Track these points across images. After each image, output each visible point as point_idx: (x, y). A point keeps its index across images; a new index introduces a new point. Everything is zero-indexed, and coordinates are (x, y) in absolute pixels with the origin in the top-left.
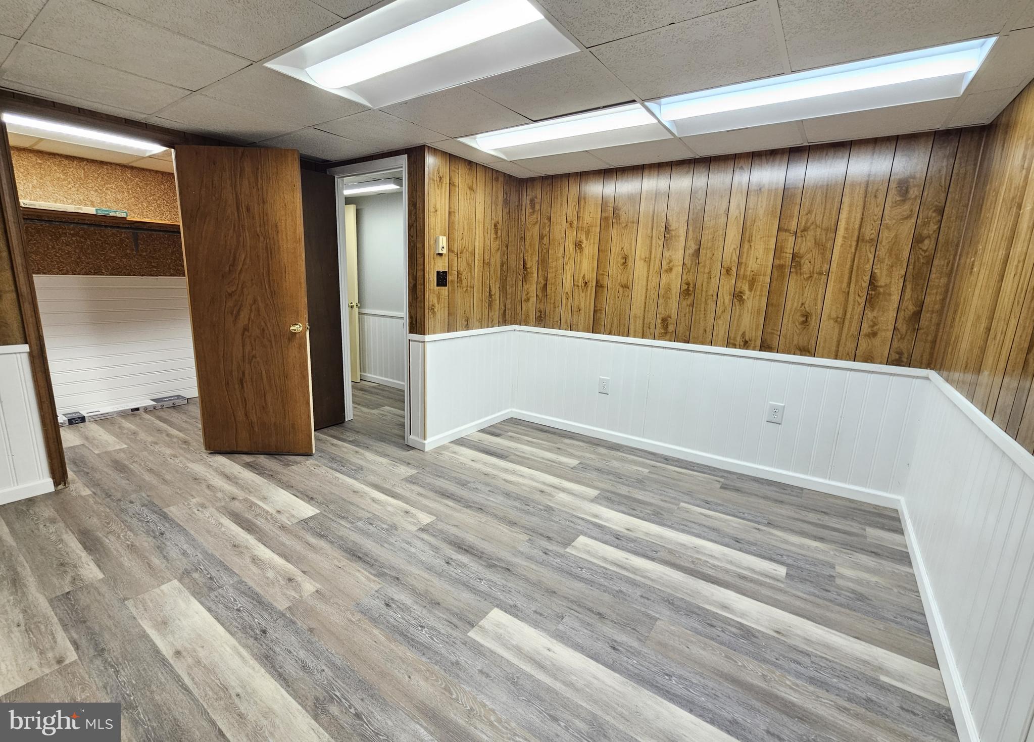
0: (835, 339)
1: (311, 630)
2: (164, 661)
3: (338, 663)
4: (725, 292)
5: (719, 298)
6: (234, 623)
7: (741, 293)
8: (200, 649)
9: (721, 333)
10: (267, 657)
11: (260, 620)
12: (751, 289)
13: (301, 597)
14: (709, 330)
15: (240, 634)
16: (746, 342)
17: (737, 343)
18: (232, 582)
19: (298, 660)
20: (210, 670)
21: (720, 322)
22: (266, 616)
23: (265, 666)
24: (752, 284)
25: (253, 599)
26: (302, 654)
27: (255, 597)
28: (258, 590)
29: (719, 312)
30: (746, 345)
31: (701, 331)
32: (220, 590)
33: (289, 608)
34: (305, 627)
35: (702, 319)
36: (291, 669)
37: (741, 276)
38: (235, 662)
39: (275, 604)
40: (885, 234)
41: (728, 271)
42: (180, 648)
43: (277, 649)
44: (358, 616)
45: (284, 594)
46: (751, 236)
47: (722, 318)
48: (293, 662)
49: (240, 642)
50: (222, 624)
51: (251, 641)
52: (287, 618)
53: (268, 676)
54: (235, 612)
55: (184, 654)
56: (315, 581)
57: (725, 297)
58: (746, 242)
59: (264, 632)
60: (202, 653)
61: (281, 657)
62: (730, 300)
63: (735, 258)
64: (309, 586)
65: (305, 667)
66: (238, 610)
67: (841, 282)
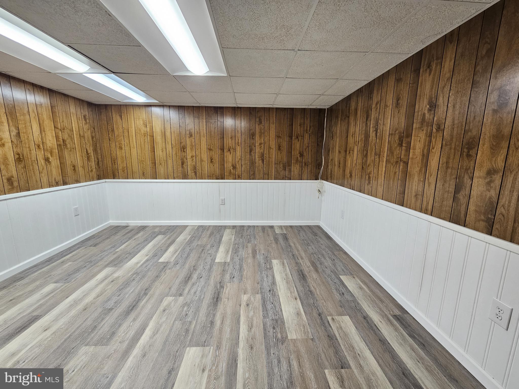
0: (84, 174)
1: (258, 283)
2: (300, 299)
3: (260, 273)
4: (40, 159)
5: (38, 162)
6: (276, 299)
7: (48, 158)
8: (289, 296)
9: (45, 181)
10: (274, 284)
11: (268, 295)
12: (52, 156)
13: (251, 295)
14: (38, 180)
15: (277, 294)
16: (57, 183)
17: (54, 184)
18: (267, 319)
19: (267, 279)
20: (289, 289)
21: (43, 175)
22: (266, 296)
23: (275, 282)
24: (51, 153)
25: (265, 305)
26: (265, 279)
27: (264, 306)
28: (261, 308)
29: (41, 169)
30: (57, 184)
31: (35, 182)
32: (274, 318)
33: (258, 294)
34: (259, 285)
35: (33, 175)
36: (270, 278)
37: (46, 150)
38: (282, 287)
39: (260, 298)
40: (85, 135)
41: (39, 146)
42: (295, 300)
43: (270, 284)
44: (243, 279)
45: (255, 300)
46: (44, 129)
47: (43, 173)
48: (269, 279)
49: (278, 292)
50: (280, 301)
51: (275, 290)
52: (261, 291)
53: (276, 279)
54: (274, 303)
55: (294, 298)
56: (241, 298)
57: (42, 161)
58: (43, 132)
59: (270, 291)
60: (289, 295)
61: (270, 281)
62: (44, 163)
63: (40, 140)
64: (245, 298)
65: (267, 276)
66: (272, 303)
67: (80, 152)
